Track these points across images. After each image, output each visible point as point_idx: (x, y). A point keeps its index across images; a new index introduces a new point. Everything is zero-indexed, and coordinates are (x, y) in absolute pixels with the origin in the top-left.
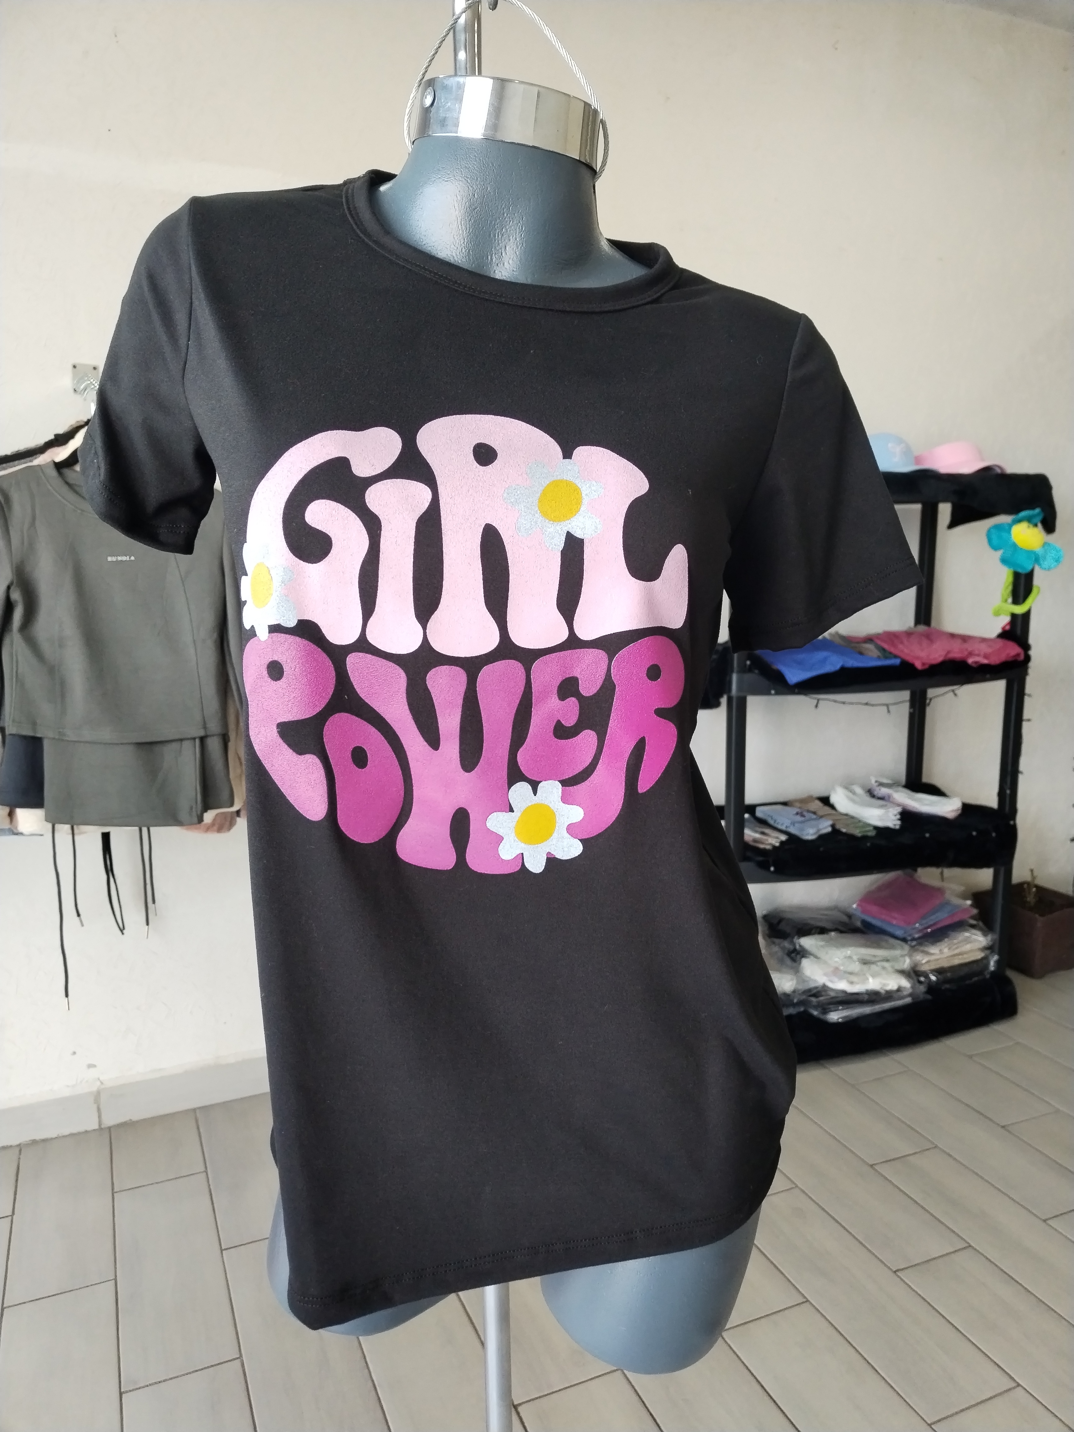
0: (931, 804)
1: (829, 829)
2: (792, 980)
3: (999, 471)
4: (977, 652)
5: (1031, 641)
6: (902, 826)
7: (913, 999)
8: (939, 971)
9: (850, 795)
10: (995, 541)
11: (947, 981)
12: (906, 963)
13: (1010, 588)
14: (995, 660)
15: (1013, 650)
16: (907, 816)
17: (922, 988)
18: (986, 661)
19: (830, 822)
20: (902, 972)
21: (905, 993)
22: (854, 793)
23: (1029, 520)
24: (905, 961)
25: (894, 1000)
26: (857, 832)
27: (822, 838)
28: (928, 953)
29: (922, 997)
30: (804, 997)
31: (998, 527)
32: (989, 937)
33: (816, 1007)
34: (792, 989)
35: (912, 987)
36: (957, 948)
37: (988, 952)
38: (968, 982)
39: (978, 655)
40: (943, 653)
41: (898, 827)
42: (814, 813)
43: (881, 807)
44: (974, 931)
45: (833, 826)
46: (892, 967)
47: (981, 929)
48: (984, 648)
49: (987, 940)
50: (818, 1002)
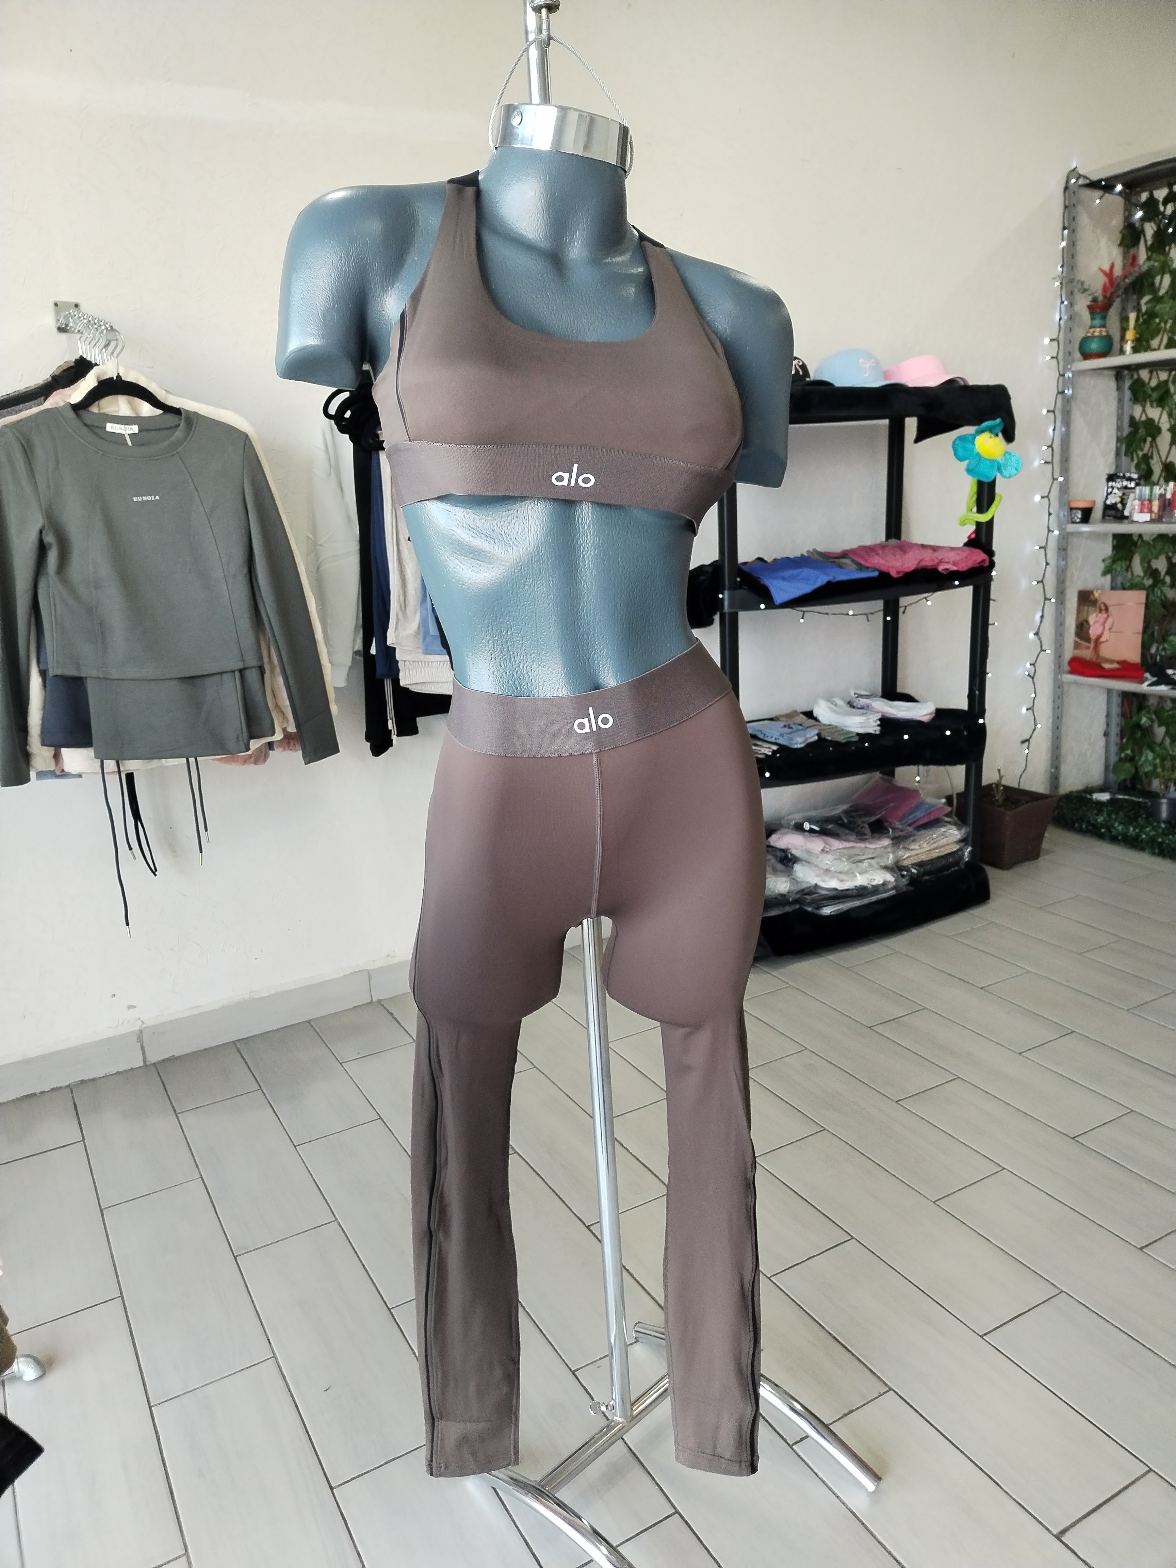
0: (908, 709)
1: (816, 738)
2: (786, 882)
3: (962, 383)
4: (946, 560)
5: (995, 547)
6: (881, 731)
7: (897, 891)
8: (920, 865)
9: (832, 706)
10: (960, 452)
11: (926, 873)
12: (890, 859)
13: (975, 497)
14: (963, 567)
15: (979, 556)
16: (886, 722)
17: (905, 881)
18: (955, 568)
19: (816, 732)
20: (886, 868)
21: (890, 886)
22: (836, 705)
23: (990, 430)
24: (888, 858)
25: (879, 894)
26: (841, 739)
27: (809, 745)
28: (908, 849)
29: (905, 889)
30: (798, 896)
31: (961, 438)
32: (963, 831)
33: (809, 904)
34: (787, 889)
35: (896, 881)
36: (934, 843)
37: (962, 844)
38: (945, 873)
39: (948, 563)
40: (916, 562)
41: (878, 732)
42: (801, 725)
43: (863, 714)
44: (950, 826)
45: (819, 735)
46: (878, 864)
47: (955, 824)
48: (953, 556)
49: (961, 833)
50: (812, 900)
